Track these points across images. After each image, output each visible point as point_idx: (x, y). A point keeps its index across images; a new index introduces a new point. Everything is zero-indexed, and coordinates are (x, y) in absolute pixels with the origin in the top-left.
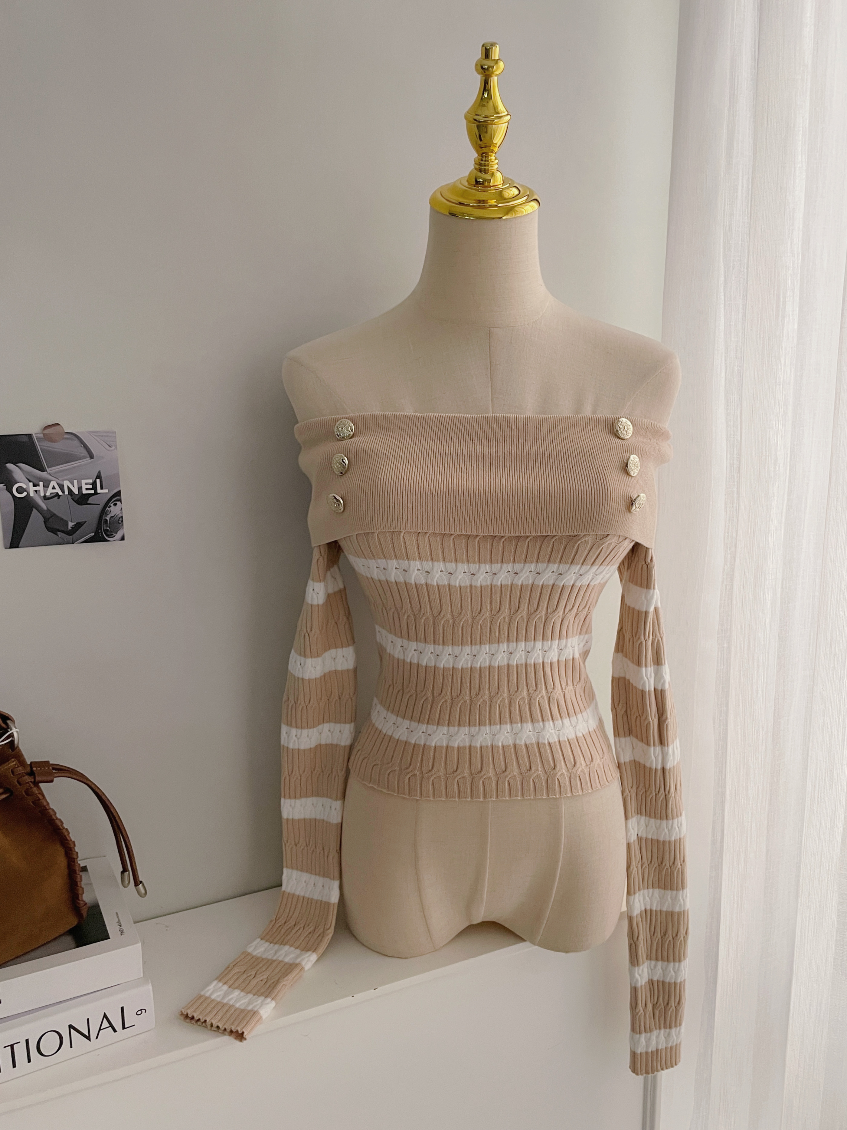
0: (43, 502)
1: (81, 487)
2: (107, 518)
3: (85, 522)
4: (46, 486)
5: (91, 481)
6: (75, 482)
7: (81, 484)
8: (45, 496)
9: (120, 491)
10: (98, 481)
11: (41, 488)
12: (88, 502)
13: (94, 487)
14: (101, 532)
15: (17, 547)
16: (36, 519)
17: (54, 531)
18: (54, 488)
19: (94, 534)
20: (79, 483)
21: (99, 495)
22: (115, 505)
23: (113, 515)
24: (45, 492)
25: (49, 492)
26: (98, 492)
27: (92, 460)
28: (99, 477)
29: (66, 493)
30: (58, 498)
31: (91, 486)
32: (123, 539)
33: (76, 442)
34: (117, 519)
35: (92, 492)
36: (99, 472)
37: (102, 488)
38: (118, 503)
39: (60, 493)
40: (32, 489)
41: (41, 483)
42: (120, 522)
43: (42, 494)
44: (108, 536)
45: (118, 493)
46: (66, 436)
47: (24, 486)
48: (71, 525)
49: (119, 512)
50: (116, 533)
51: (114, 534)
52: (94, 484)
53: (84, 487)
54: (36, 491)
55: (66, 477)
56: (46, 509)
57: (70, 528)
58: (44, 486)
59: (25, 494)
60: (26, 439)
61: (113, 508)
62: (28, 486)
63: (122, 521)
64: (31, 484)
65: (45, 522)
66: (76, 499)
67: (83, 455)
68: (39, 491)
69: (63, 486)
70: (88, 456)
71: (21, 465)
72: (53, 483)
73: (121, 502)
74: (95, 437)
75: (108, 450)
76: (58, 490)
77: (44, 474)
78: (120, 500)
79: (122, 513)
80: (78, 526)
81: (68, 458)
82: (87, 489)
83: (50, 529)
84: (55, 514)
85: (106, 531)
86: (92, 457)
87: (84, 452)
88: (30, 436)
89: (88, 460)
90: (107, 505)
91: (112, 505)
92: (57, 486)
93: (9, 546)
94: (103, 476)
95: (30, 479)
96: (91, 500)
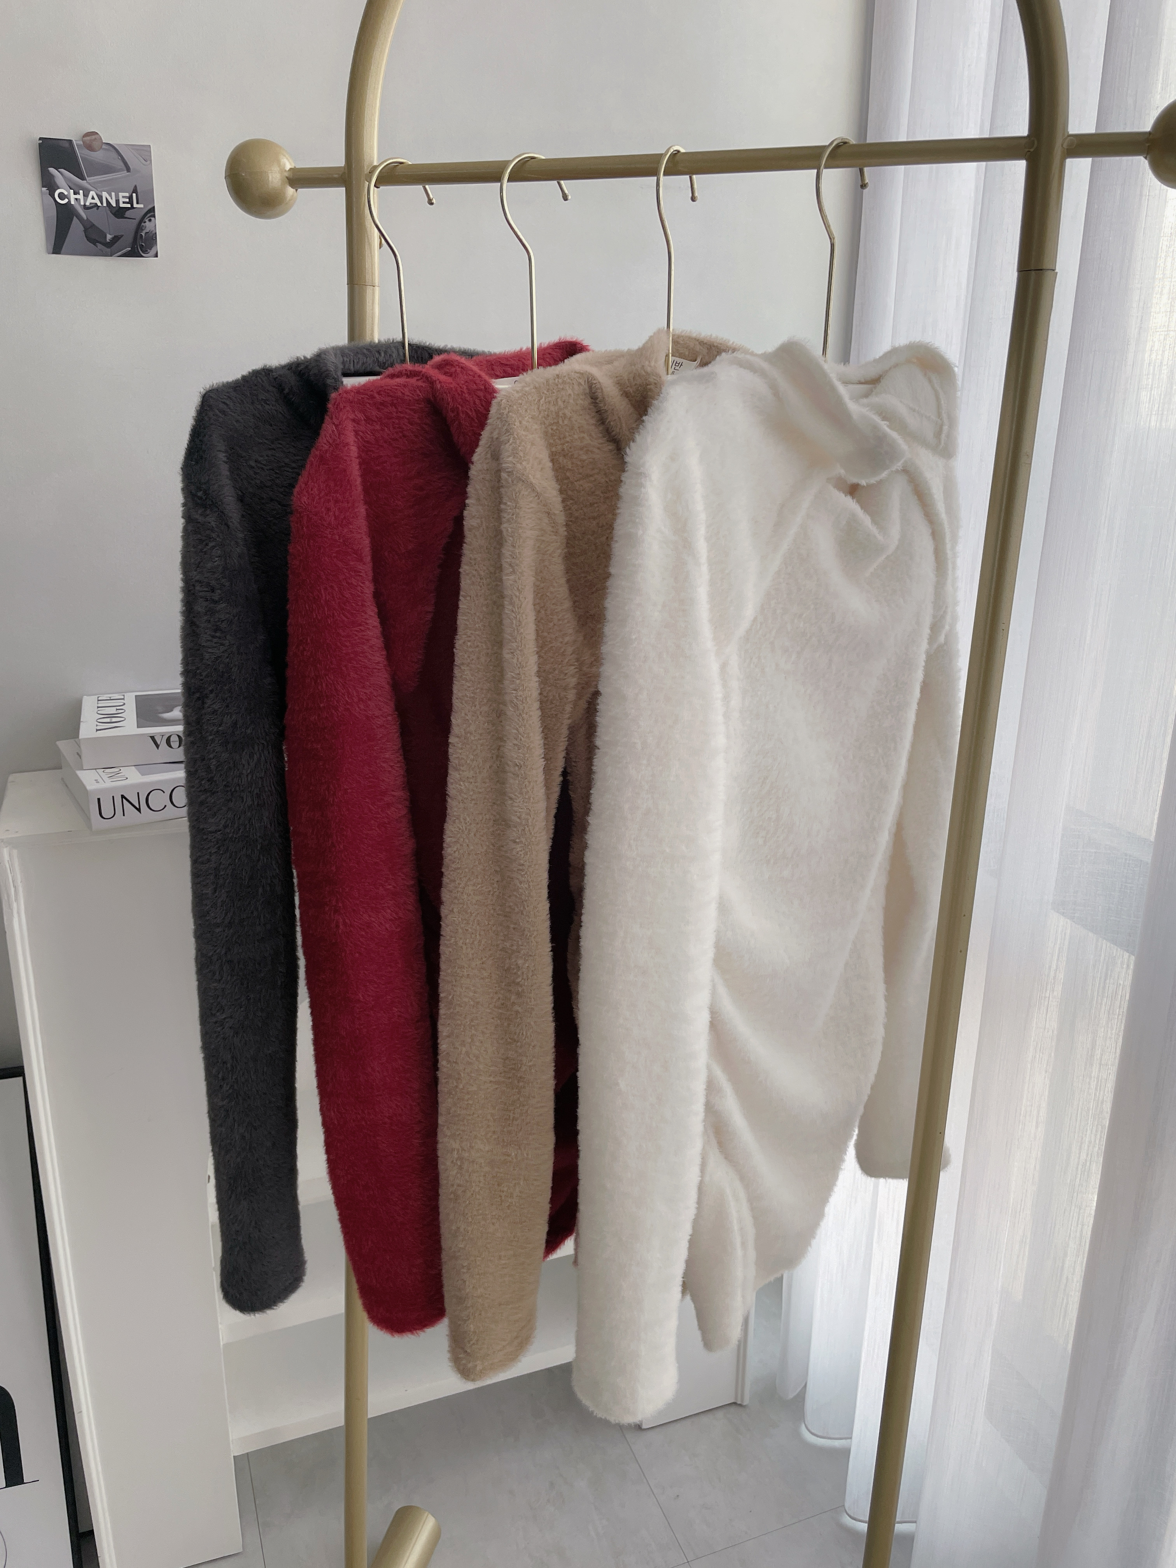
0: (84, 212)
1: (119, 200)
2: (142, 233)
3: (122, 236)
4: (86, 195)
5: (127, 195)
6: (113, 194)
7: (119, 197)
8: (85, 205)
9: (154, 207)
10: (134, 195)
11: (81, 196)
12: (126, 216)
13: (131, 202)
14: (137, 247)
15: (59, 253)
16: (76, 228)
17: (94, 242)
18: (93, 198)
19: (130, 249)
20: (117, 196)
21: (135, 209)
22: (150, 220)
23: (148, 231)
24: (85, 201)
25: (89, 201)
26: (134, 206)
28: (135, 191)
29: (105, 204)
30: (97, 209)
31: (127, 200)
32: (156, 256)
33: (115, 155)
34: (151, 235)
35: (129, 206)
36: (136, 186)
37: (137, 203)
38: (153, 219)
39: (99, 204)
40: (73, 197)
41: (81, 192)
42: (154, 238)
43: (82, 203)
44: (143, 251)
46: (104, 147)
47: (66, 193)
48: (109, 237)
49: (153, 229)
50: (151, 250)
51: (149, 251)
52: (131, 198)
53: (121, 200)
54: (76, 199)
55: (105, 189)
56: (85, 218)
57: (108, 241)
58: (84, 196)
59: (66, 201)
60: (67, 145)
61: (147, 223)
62: (69, 193)
63: (156, 238)
64: (72, 191)
65: (86, 231)
66: (113, 212)
68: (80, 199)
69: (102, 197)
70: (125, 169)
71: (62, 170)
72: (92, 193)
73: (155, 217)
74: (132, 151)
75: (144, 165)
76: (97, 201)
77: (83, 183)
80: (116, 239)
81: (106, 169)
82: (124, 203)
83: (89, 239)
84: (94, 225)
85: (141, 246)
86: (128, 170)
88: (70, 141)
89: (125, 173)
90: (142, 220)
91: (147, 220)
92: (96, 197)
93: (52, 252)
94: (138, 191)
95: (72, 187)
96: (128, 214)
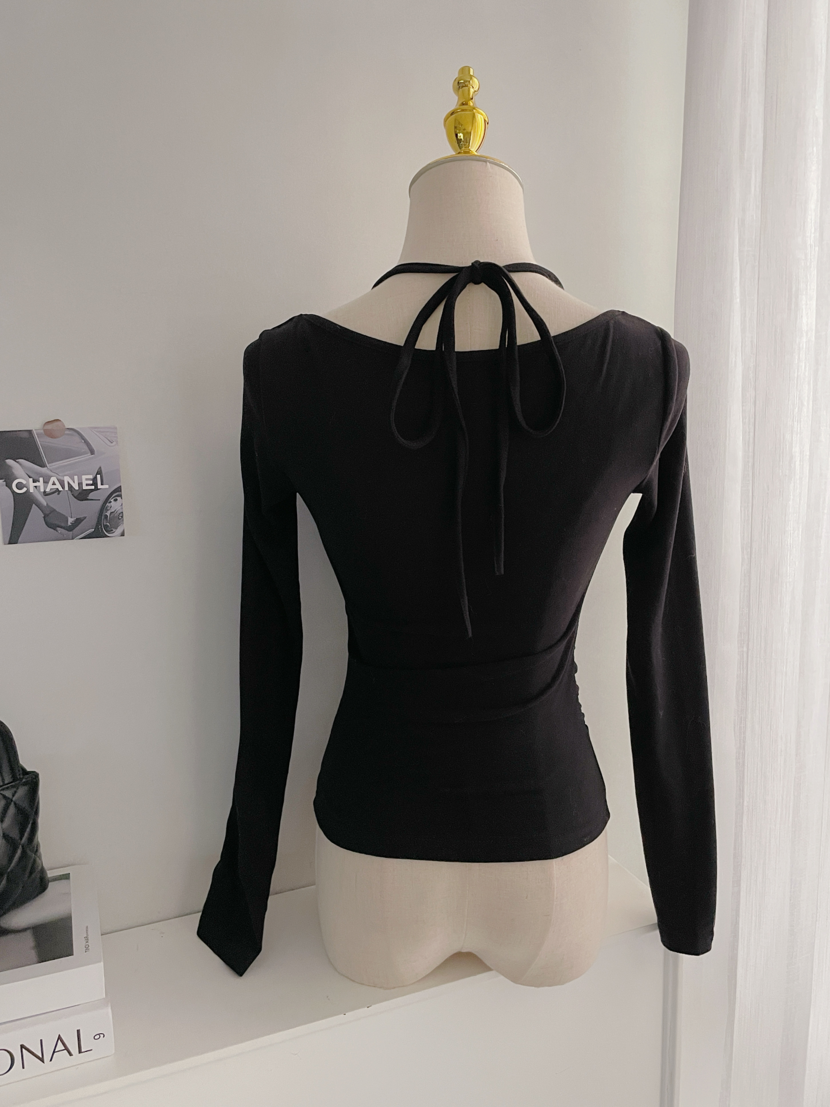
0: (43, 498)
1: (82, 483)
2: (106, 514)
4: (46, 482)
5: (91, 477)
6: (76, 477)
9: (121, 486)
10: (99, 476)
13: (95, 483)
14: (101, 527)
15: (17, 543)
17: (54, 527)
19: (93, 530)
20: (80, 479)
21: (99, 491)
22: (116, 500)
28: (99, 472)
29: (67, 488)
31: (91, 482)
32: (123, 535)
33: (77, 438)
34: (117, 514)
35: (93, 487)
36: (100, 468)
37: (102, 484)
41: (41, 479)
44: (108, 532)
46: (67, 432)
47: (24, 482)
48: (70, 520)
49: (119, 508)
50: (116, 529)
52: (95, 479)
54: (36, 487)
55: (66, 473)
56: (45, 504)
57: (69, 524)
58: (44, 483)
59: (25, 490)
60: (26, 435)
61: (113, 503)
62: (28, 482)
64: (31, 480)
65: (44, 517)
67: (83, 450)
69: (64, 482)
70: (89, 452)
71: (21, 461)
72: (53, 479)
73: (122, 498)
74: (98, 434)
75: (110, 446)
77: (44, 470)
78: (120, 496)
79: (122, 508)
80: (78, 521)
81: (68, 454)
82: (87, 485)
83: (49, 525)
84: (54, 510)
86: (92, 452)
87: (86, 447)
88: (30, 432)
89: (89, 456)
90: (107, 502)
91: (112, 500)
93: (8, 543)
95: (30, 475)
96: (91, 496)
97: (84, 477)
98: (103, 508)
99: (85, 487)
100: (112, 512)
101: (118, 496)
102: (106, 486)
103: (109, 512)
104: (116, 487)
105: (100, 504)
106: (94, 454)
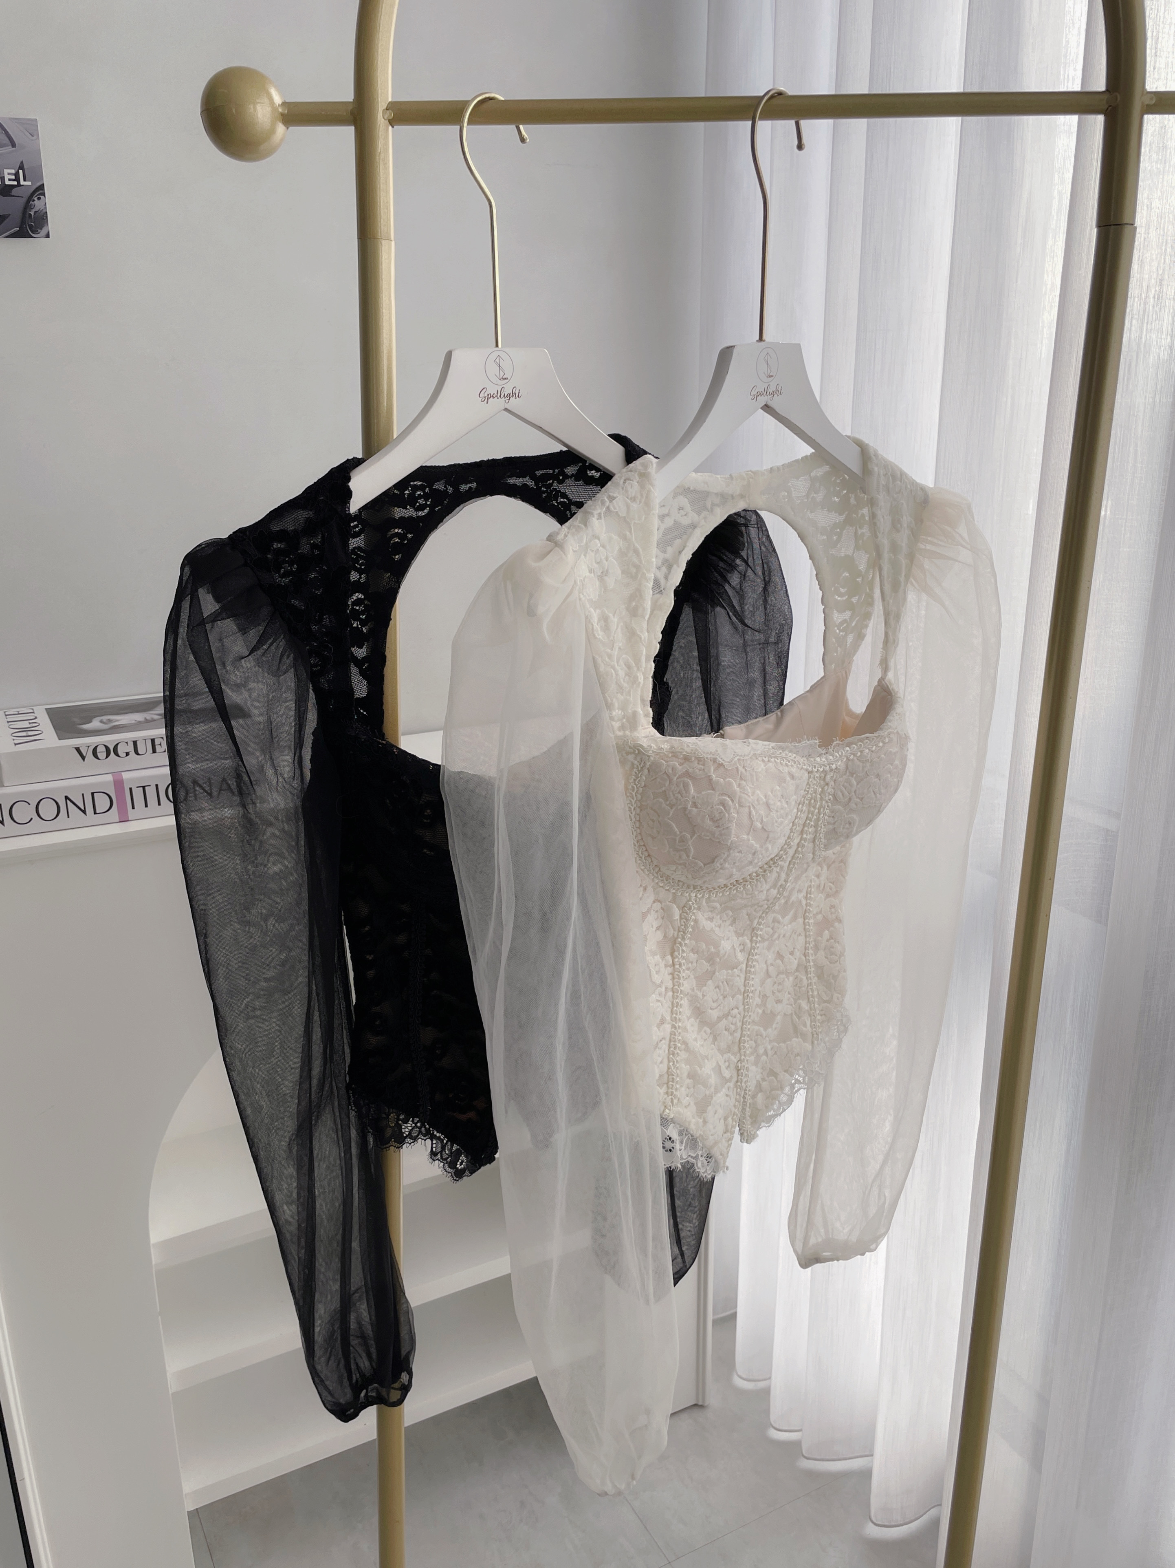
1: (4, 177)
2: (30, 212)
3: (9, 215)
5: (13, 171)
7: (4, 174)
9: (43, 185)
10: (21, 171)
12: (12, 194)
13: (17, 179)
14: (26, 227)
19: (18, 229)
21: (22, 187)
22: (39, 199)
23: (38, 210)
26: (21, 184)
27: (14, 149)
28: (21, 167)
31: (13, 177)
32: (48, 236)
34: (41, 214)
35: (15, 183)
36: (22, 163)
37: (25, 180)
38: (42, 197)
42: (45, 218)
44: (32, 232)
45: (42, 187)
49: (43, 207)
50: (41, 229)
51: (39, 231)
52: (17, 175)
53: (7, 177)
61: (36, 202)
63: (47, 217)
67: (4, 142)
70: (10, 144)
74: (17, 125)
75: (30, 140)
78: (44, 194)
79: (46, 208)
80: (2, 218)
82: (10, 180)
85: (31, 227)
86: (13, 145)
87: (8, 140)
89: (10, 149)
90: (30, 198)
91: (36, 199)
94: (25, 167)
96: (14, 192)
97: (6, 171)
98: (28, 205)
99: (7, 182)
100: (36, 212)
101: (39, 194)
102: (28, 183)
103: (33, 210)
104: (39, 184)
105: (23, 201)
106: (15, 147)
